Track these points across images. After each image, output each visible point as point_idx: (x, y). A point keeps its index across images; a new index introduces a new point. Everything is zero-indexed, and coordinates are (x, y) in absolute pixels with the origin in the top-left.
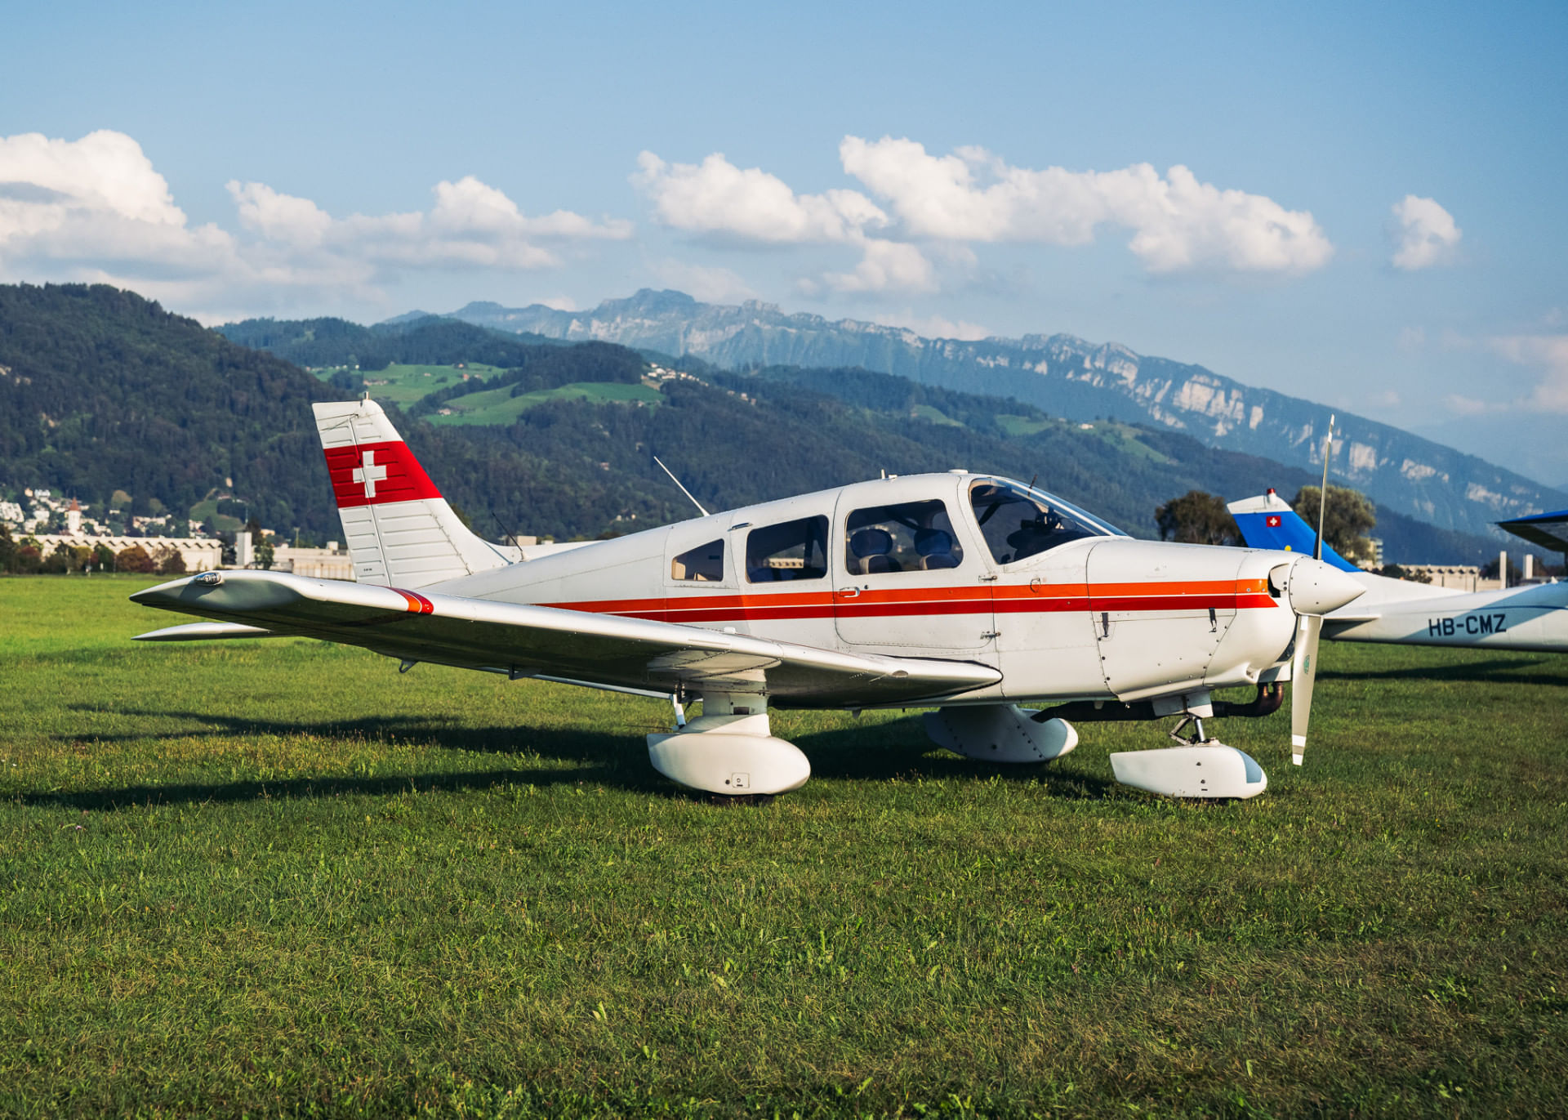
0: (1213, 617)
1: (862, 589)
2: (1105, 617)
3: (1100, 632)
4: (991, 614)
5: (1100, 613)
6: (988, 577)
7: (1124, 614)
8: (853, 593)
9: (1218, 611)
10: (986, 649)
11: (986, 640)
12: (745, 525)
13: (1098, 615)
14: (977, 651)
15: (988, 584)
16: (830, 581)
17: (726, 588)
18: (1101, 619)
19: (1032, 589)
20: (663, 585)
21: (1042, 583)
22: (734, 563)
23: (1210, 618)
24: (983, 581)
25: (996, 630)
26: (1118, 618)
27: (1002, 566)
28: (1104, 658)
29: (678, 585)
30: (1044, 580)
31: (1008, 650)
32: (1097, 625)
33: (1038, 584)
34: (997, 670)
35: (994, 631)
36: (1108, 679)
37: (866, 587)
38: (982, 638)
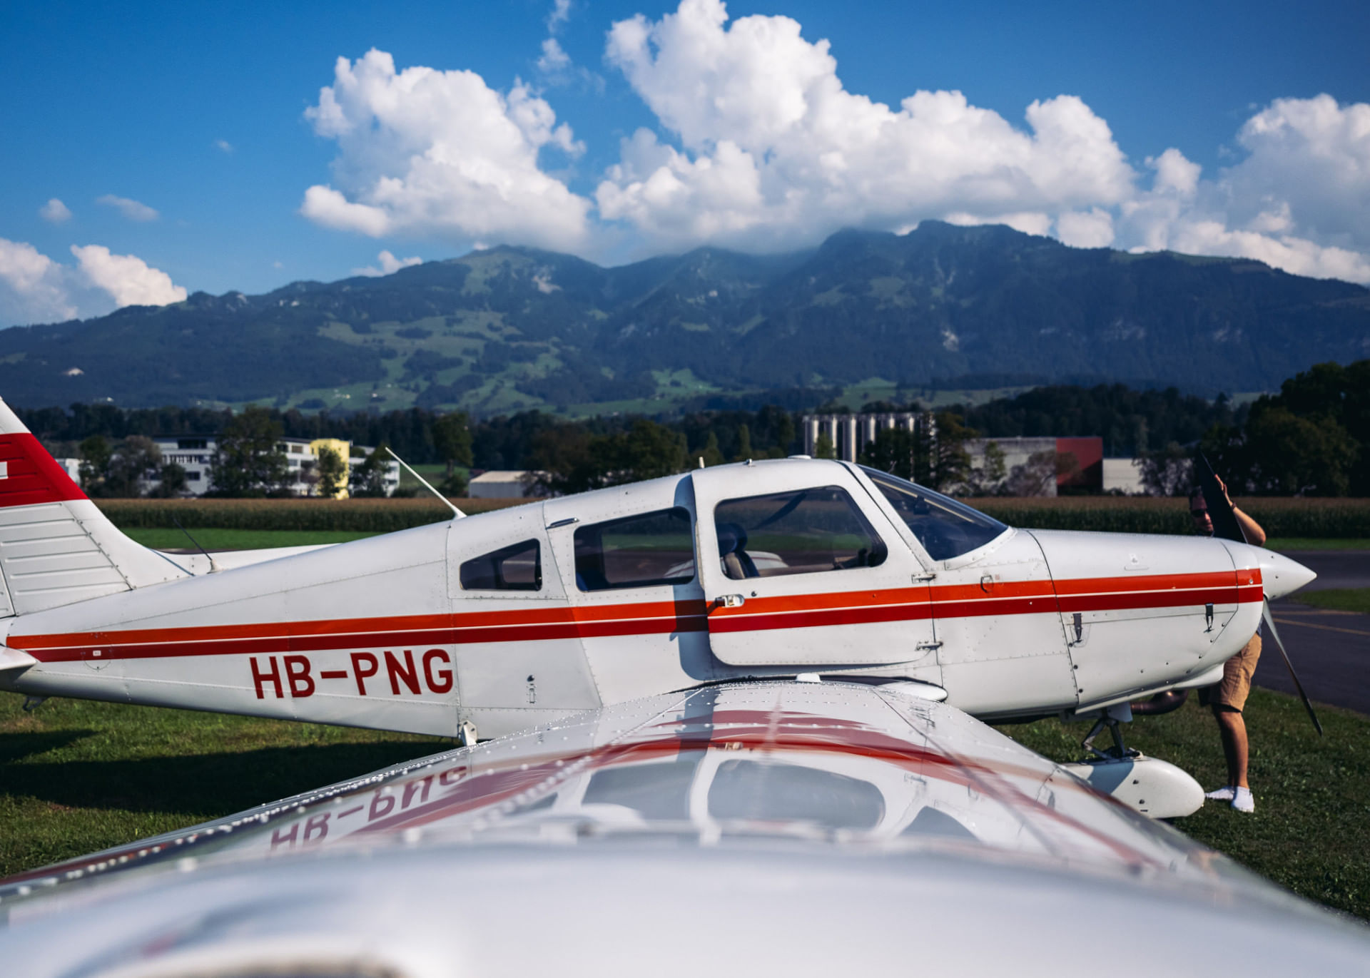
0: (1209, 613)
1: (748, 596)
2: (1078, 619)
3: (1071, 636)
4: (930, 621)
5: (1070, 614)
6: (924, 575)
7: (1101, 614)
8: (735, 602)
9: (1216, 607)
10: (924, 662)
11: (922, 652)
12: (570, 521)
13: (1068, 616)
14: (911, 665)
15: (924, 584)
17: (546, 598)
18: (1072, 621)
19: (983, 588)
20: (448, 598)
21: (995, 581)
22: (557, 568)
23: (1205, 616)
24: (918, 581)
25: (938, 639)
26: (1094, 619)
27: (940, 563)
28: (1076, 667)
29: (471, 597)
30: (997, 577)
31: (953, 664)
32: (1067, 628)
33: (991, 582)
34: (939, 687)
35: (935, 641)
36: (1081, 691)
37: (753, 594)
38: (918, 649)
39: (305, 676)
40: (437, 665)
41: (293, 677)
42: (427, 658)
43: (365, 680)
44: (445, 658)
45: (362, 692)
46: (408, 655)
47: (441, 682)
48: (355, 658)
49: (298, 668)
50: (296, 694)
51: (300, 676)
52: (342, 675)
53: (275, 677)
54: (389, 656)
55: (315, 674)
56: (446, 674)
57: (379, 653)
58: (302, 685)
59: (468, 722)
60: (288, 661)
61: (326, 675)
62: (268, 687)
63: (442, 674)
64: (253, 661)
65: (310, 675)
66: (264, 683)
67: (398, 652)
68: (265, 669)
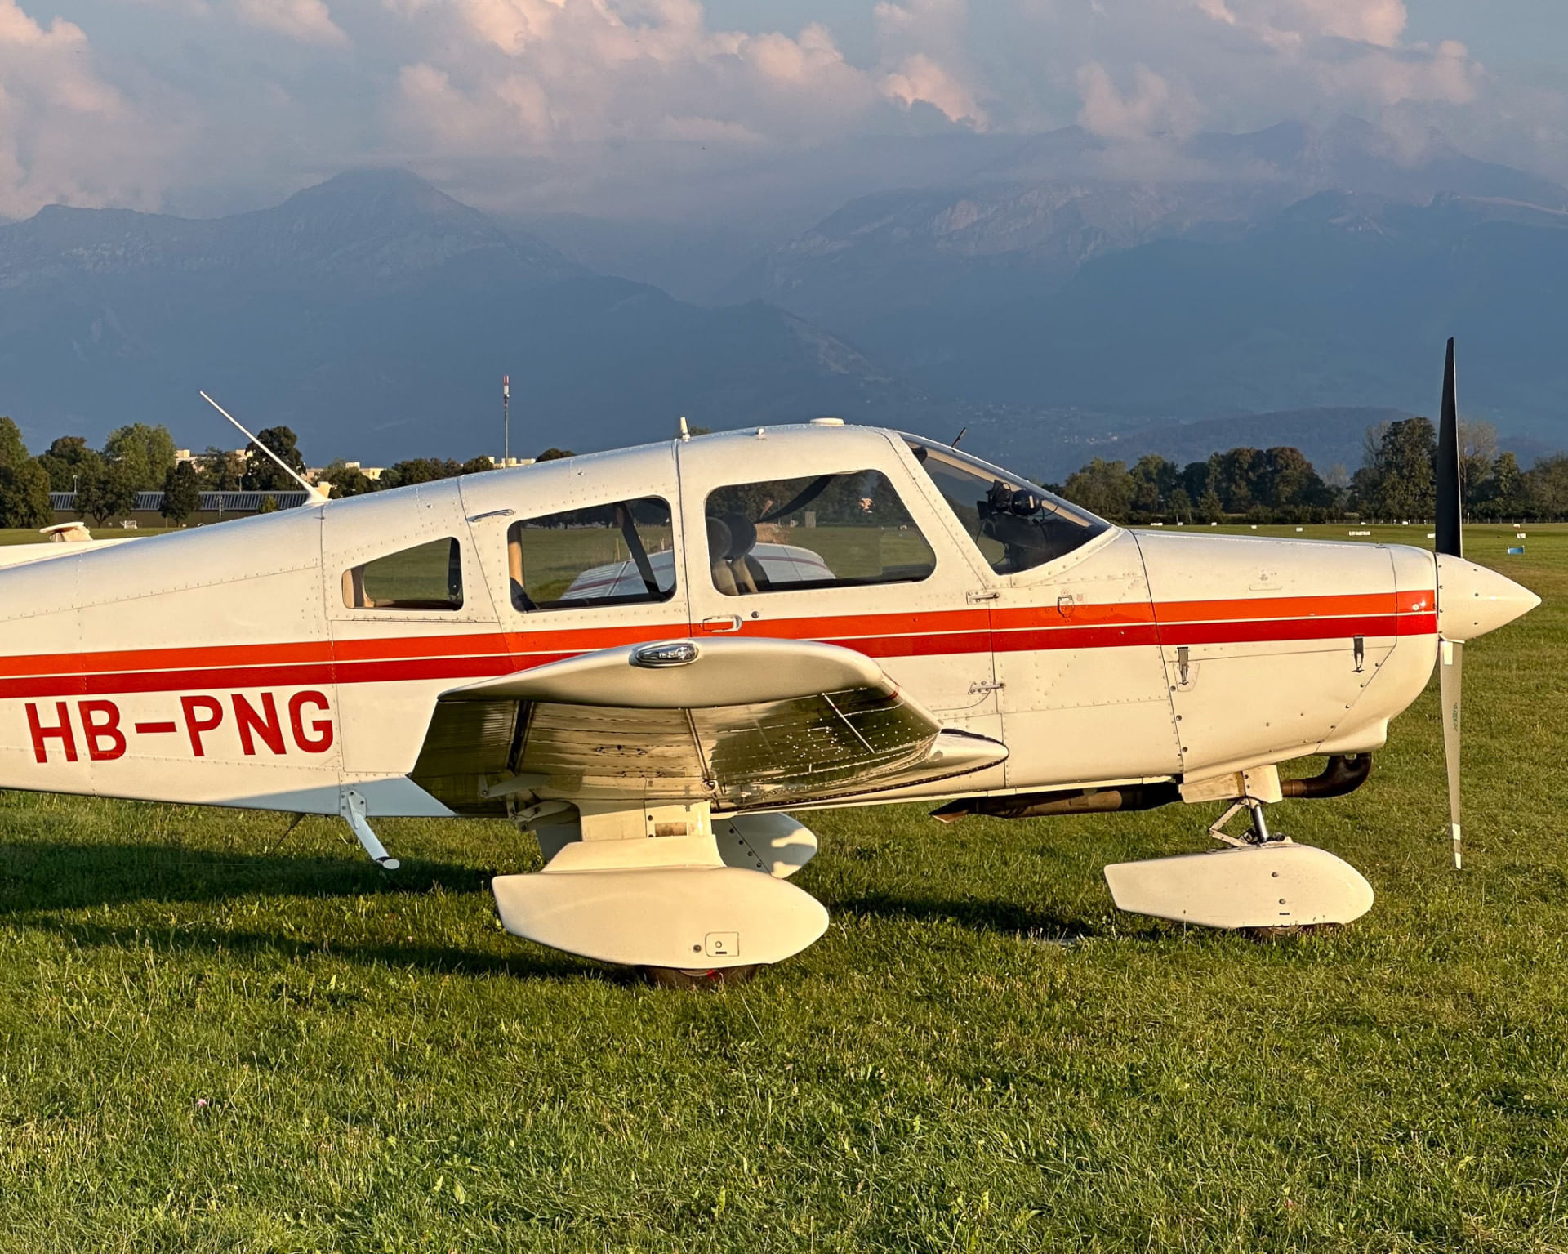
0: (1359, 649)
1: (747, 618)
2: (1183, 653)
3: (1175, 677)
4: (989, 654)
5: (1175, 647)
6: (981, 595)
7: (1214, 648)
8: (730, 625)
9: (1368, 641)
10: (979, 709)
11: (977, 696)
12: (503, 513)
13: (1171, 651)
14: (961, 713)
15: (982, 606)
16: (683, 606)
17: (469, 620)
18: (1176, 657)
19: (1058, 612)
20: (327, 618)
21: (1077, 603)
22: (485, 578)
23: (1353, 652)
24: (974, 601)
25: (999, 680)
26: (1205, 655)
27: (1006, 577)
28: (1180, 717)
29: (361, 617)
30: (1080, 597)
31: (1017, 712)
32: (1169, 667)
33: (1070, 604)
34: (999, 743)
35: (994, 682)
36: (1185, 749)
37: (754, 615)
38: (972, 692)
39: (111, 729)
40: (310, 712)
41: (92, 732)
42: (295, 704)
43: (202, 734)
44: (323, 703)
45: (198, 751)
46: (268, 700)
47: (316, 736)
48: (189, 704)
49: (100, 718)
50: (97, 755)
51: (102, 730)
52: (169, 727)
53: (65, 731)
54: (239, 701)
55: (126, 727)
56: (324, 726)
57: (224, 696)
58: (106, 743)
59: (355, 793)
60: (86, 708)
61: (142, 728)
62: (54, 745)
63: (317, 725)
64: (32, 710)
65: (119, 728)
66: (47, 741)
67: (253, 696)
68: (49, 718)
